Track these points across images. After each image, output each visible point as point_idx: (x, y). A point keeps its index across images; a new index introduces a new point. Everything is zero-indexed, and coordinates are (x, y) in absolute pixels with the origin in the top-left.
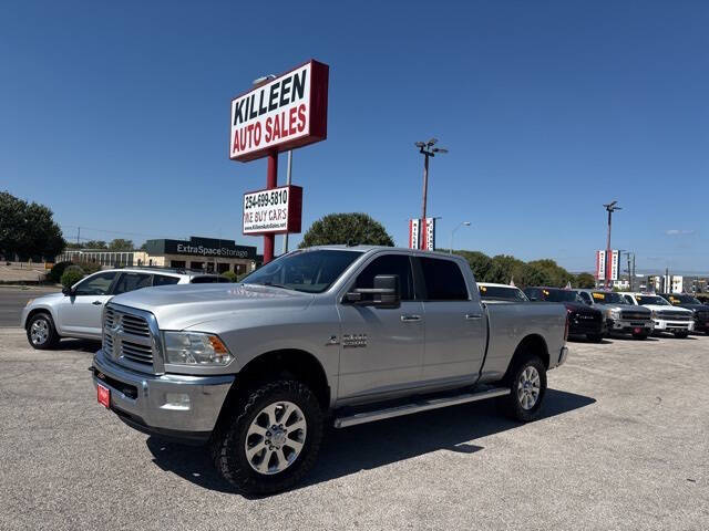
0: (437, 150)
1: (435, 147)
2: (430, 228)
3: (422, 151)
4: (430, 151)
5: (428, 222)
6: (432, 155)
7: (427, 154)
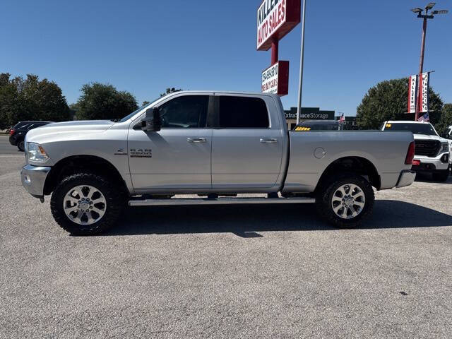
0: (436, 12)
1: (433, 10)
2: (425, 82)
3: (420, 16)
4: (429, 14)
5: (424, 76)
6: (432, 17)
7: (425, 17)
